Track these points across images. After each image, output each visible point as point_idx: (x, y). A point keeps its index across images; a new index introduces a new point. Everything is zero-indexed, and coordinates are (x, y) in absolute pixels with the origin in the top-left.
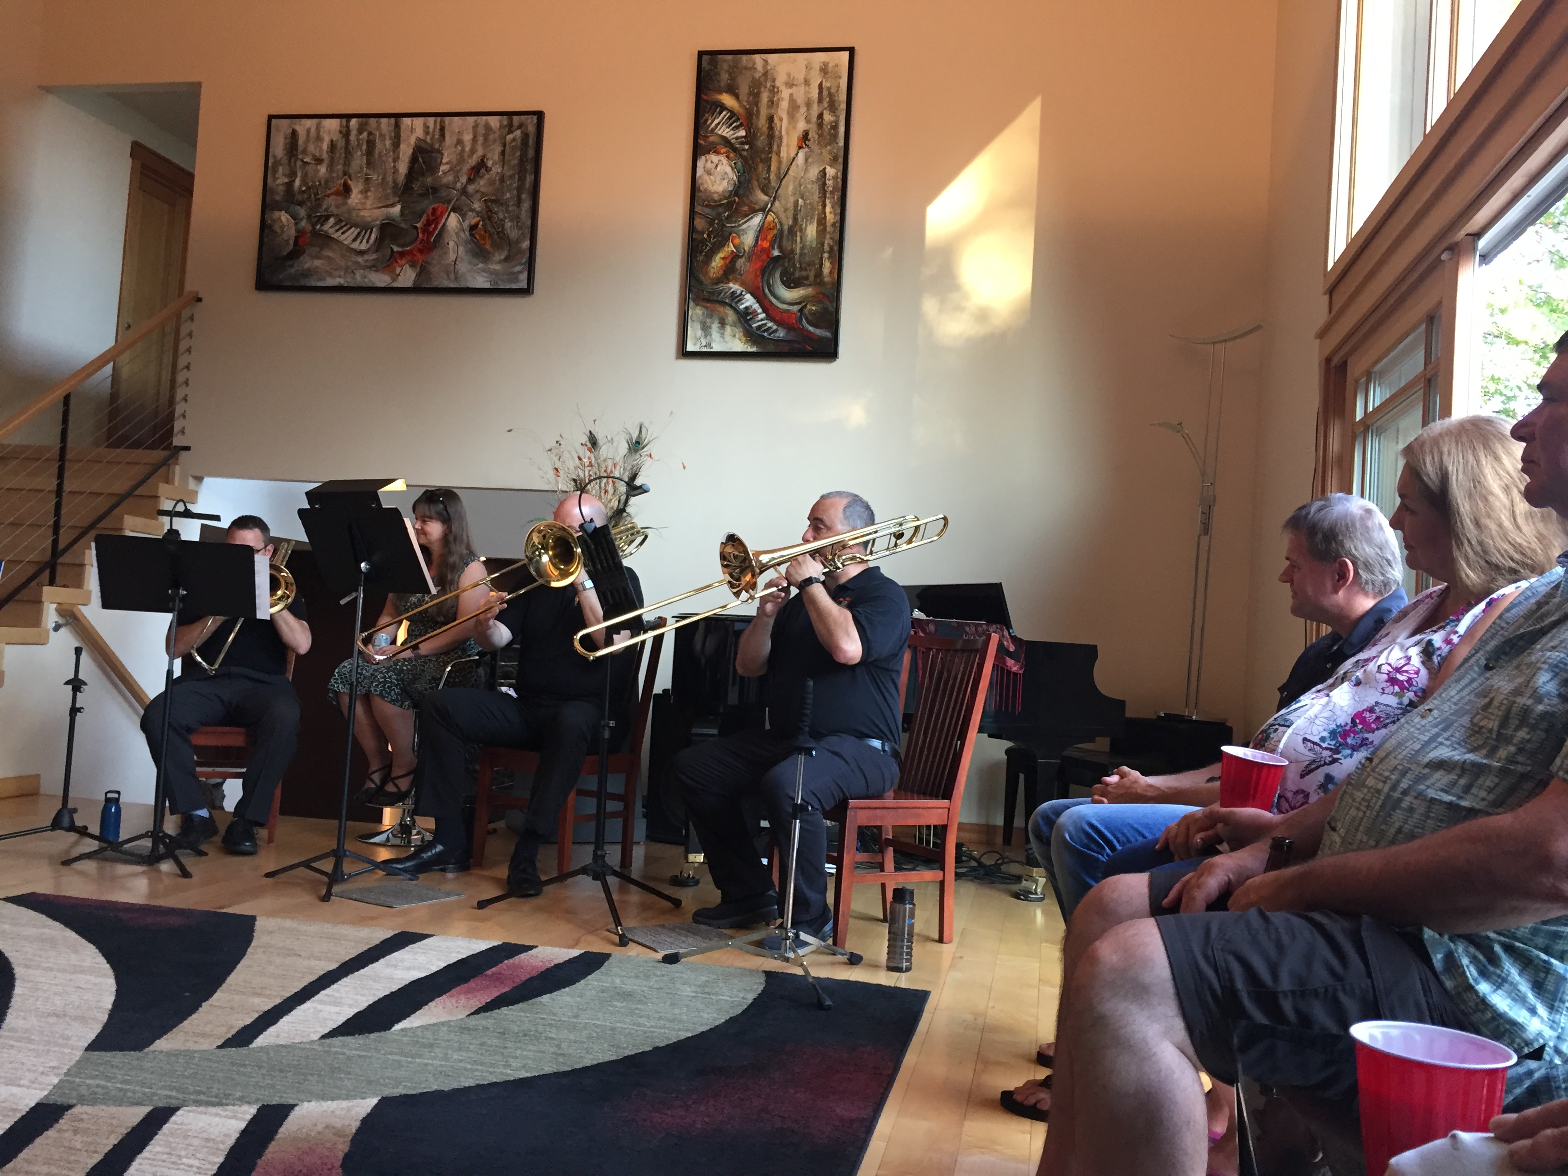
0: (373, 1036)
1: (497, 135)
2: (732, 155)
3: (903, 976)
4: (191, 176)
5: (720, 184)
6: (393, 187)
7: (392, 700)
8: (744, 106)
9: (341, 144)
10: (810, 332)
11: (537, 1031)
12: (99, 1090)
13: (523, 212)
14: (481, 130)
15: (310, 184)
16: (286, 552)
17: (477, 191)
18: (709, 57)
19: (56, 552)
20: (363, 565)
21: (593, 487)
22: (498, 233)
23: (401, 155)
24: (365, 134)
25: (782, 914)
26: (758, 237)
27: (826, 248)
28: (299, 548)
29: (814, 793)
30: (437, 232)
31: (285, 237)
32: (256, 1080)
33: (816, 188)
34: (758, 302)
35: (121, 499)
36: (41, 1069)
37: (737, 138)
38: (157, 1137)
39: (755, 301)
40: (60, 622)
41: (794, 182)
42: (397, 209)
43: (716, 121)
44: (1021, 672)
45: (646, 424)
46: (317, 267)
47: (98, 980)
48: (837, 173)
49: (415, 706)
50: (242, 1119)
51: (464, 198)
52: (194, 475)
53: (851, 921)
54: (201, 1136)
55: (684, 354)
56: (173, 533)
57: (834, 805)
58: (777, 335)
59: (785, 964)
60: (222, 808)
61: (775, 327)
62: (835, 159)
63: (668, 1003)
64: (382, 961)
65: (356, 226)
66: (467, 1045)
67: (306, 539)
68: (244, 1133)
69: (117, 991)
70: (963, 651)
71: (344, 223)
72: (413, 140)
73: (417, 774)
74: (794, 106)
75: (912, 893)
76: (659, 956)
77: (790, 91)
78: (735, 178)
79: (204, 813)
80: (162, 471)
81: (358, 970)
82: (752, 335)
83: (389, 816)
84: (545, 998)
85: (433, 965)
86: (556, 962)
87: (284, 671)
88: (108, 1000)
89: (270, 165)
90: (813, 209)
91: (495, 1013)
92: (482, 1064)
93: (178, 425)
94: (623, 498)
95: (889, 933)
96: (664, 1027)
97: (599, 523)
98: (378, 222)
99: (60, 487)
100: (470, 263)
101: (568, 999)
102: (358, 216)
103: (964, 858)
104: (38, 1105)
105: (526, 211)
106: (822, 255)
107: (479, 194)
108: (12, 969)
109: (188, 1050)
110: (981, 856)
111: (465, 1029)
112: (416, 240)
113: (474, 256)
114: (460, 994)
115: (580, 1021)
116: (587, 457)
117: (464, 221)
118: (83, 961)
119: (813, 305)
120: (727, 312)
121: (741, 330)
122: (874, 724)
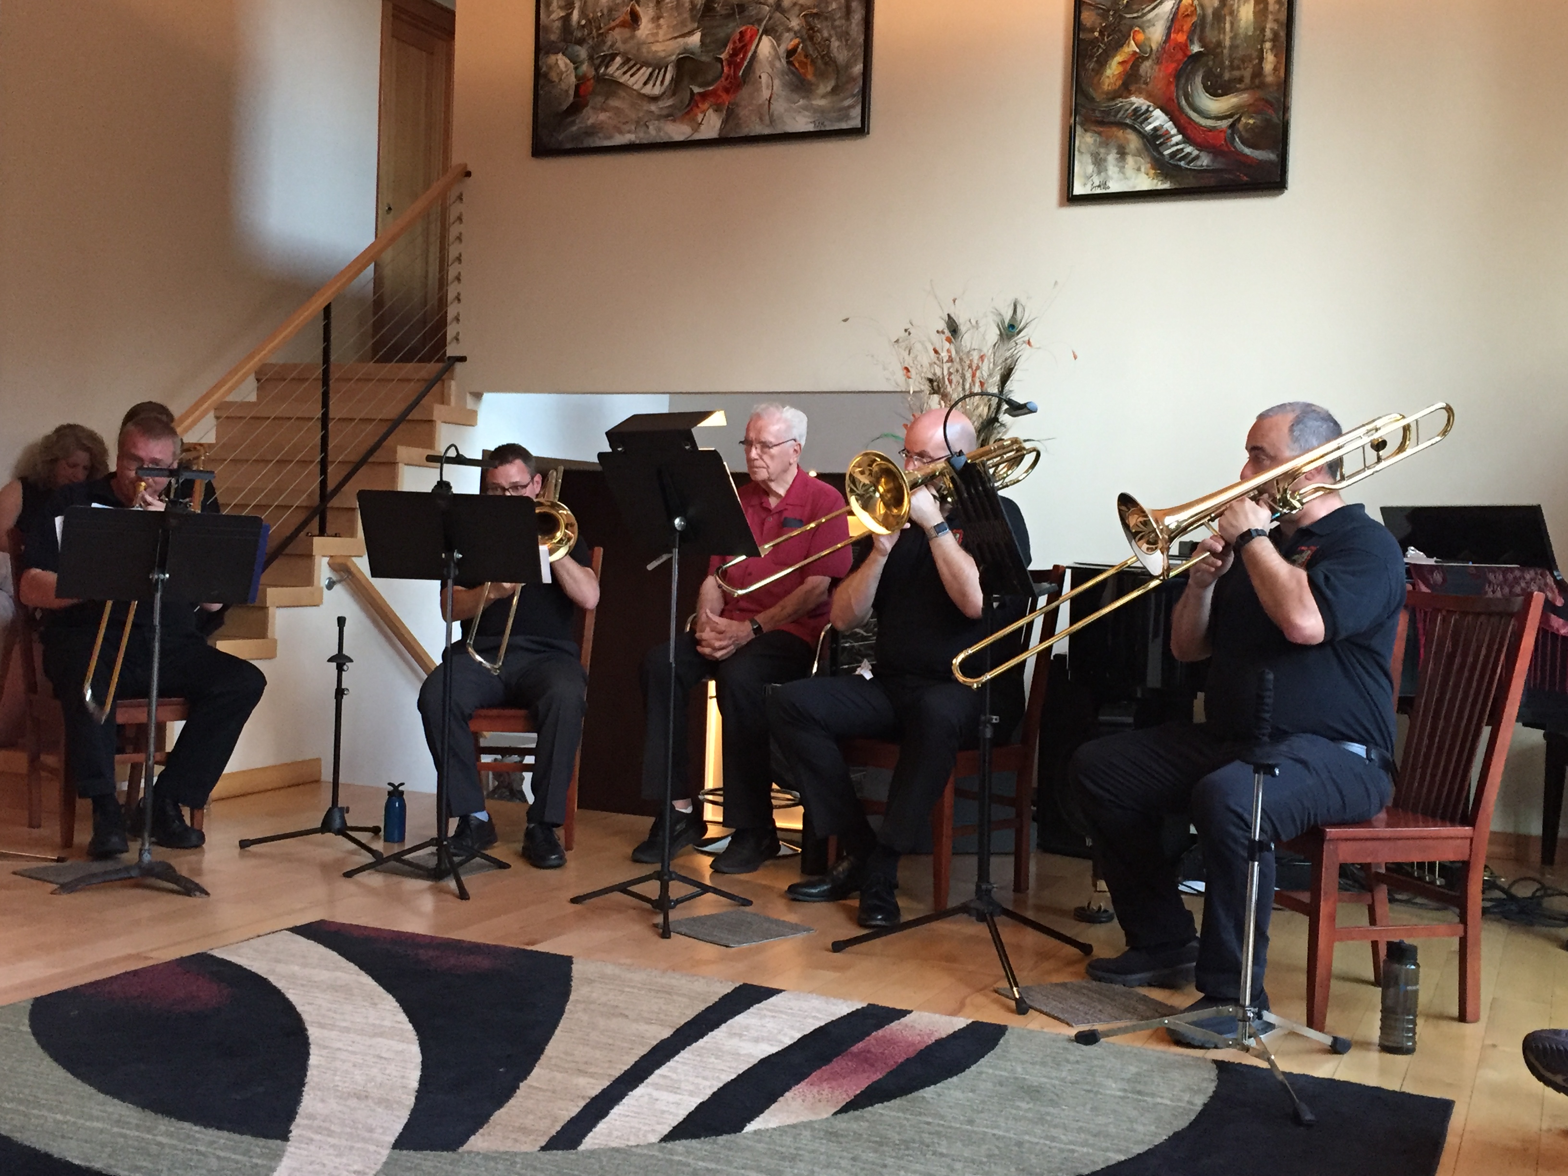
0: (722, 1139)
4: (452, 14)
6: (691, 10)
10: (1245, 155)
11: (922, 1143)
13: (853, 25)
15: (591, 15)
17: (795, 4)
19: (325, 495)
20: (677, 521)
22: (823, 57)
26: (1169, 28)
27: (1268, 34)
30: (745, 64)
31: (563, 86)
34: (1171, 119)
35: (394, 424)
39: (1166, 118)
40: (334, 579)
42: (696, 38)
45: (1023, 300)
46: (602, 122)
47: (401, 1046)
51: (778, 15)
52: (474, 390)
55: (1071, 199)
56: (444, 485)
58: (1199, 163)
59: (1242, 1052)
61: (1196, 153)
63: (1089, 1106)
64: (724, 1027)
65: (646, 64)
66: (837, 1159)
69: (422, 1062)
70: (1488, 616)
71: (632, 62)
75: (1414, 950)
76: (1073, 1032)
80: (436, 388)
81: (696, 1040)
82: (1163, 167)
84: (929, 1092)
85: (785, 1035)
86: (937, 1036)
91: (869, 1112)
93: (451, 332)
94: (994, 405)
95: (1383, 1000)
97: (969, 453)
98: (674, 57)
99: (325, 415)
100: (788, 100)
101: (958, 1094)
102: (648, 52)
105: (857, 25)
106: (1262, 46)
107: (797, 8)
108: (306, 1030)
109: (506, 1153)
110: (1511, 885)
111: (832, 1135)
112: (720, 76)
113: (792, 91)
114: (821, 1080)
115: (976, 1129)
116: (945, 349)
117: (779, 45)
118: (383, 1019)
119: (1251, 117)
120: (1128, 136)
121: (1148, 160)
122: (1357, 720)
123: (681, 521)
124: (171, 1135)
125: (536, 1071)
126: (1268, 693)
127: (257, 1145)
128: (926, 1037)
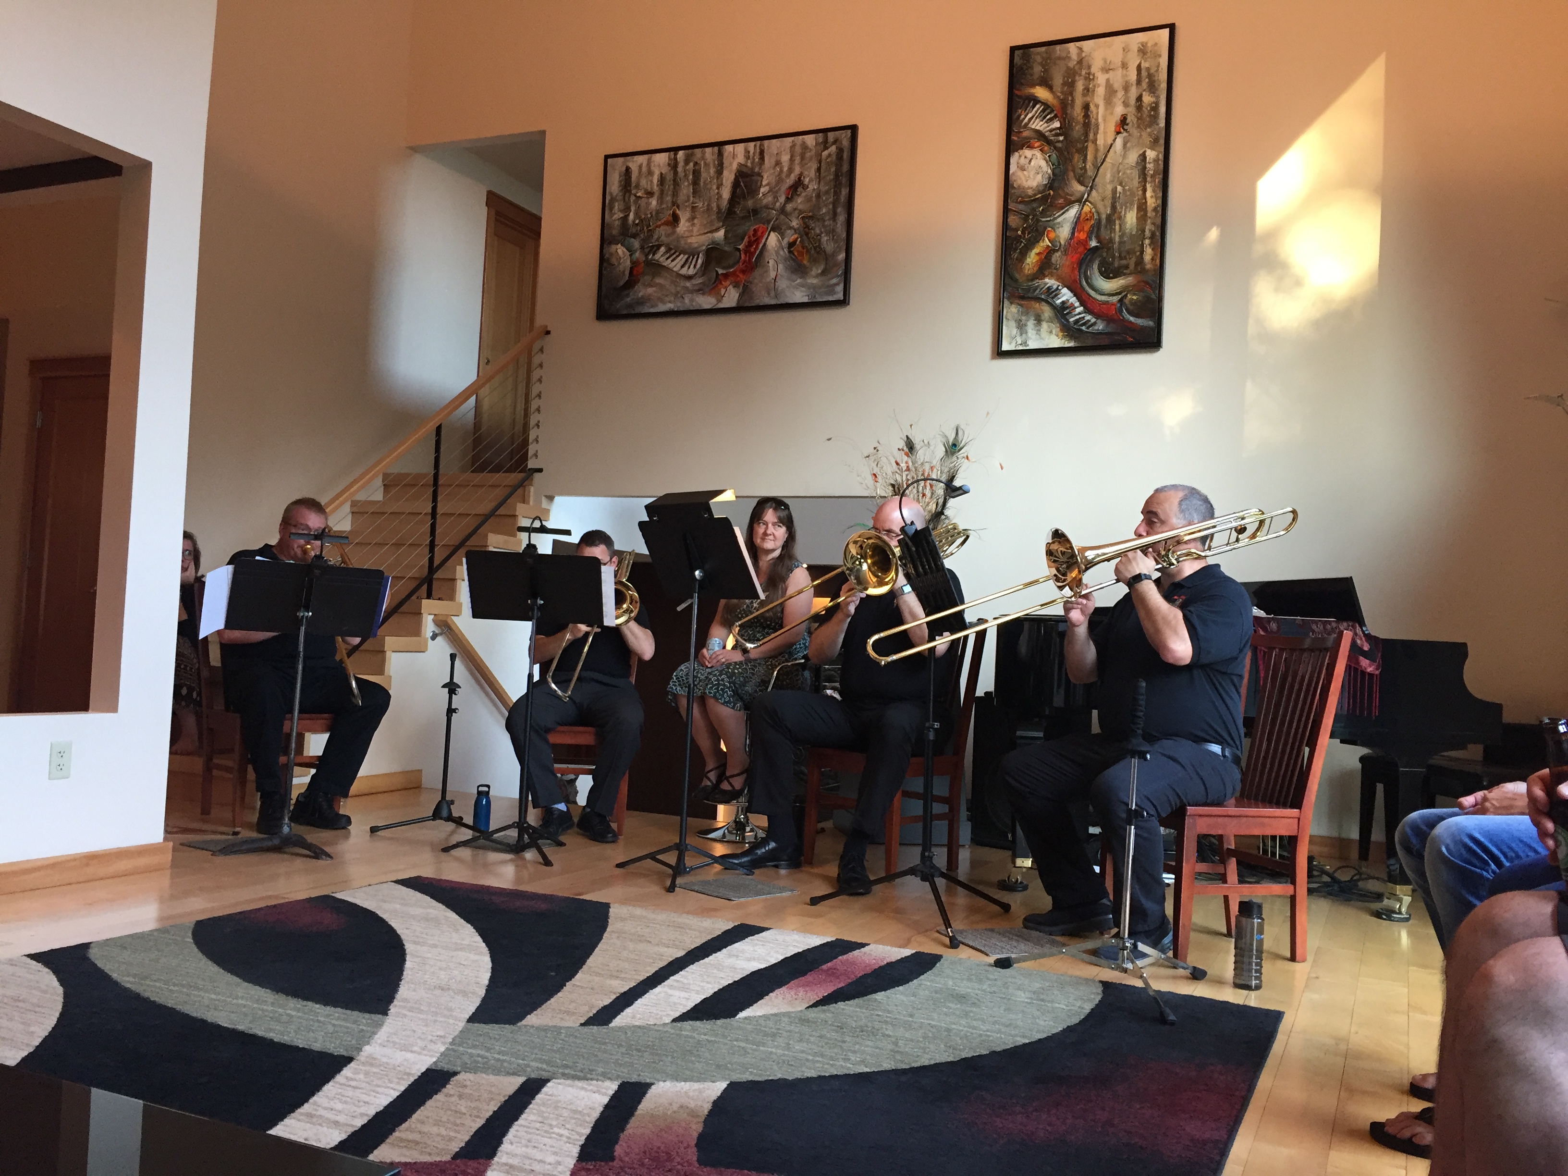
0: (720, 1022)
1: (813, 152)
2: (1046, 148)
3: (1253, 994)
4: (539, 219)
5: (1034, 179)
6: (718, 213)
7: (725, 702)
8: (1058, 97)
9: (670, 176)
10: (1131, 322)
11: (874, 1028)
12: (480, 1059)
13: (839, 225)
14: (798, 149)
15: (643, 217)
16: (629, 562)
17: (795, 209)
18: (1021, 51)
19: (432, 569)
20: (697, 573)
21: (911, 492)
22: (815, 248)
23: (724, 181)
24: (691, 164)
25: (1117, 923)
26: (1074, 229)
27: (1148, 233)
28: (641, 560)
29: (1148, 799)
30: (758, 252)
31: (621, 268)
32: (616, 1057)
33: (1135, 174)
34: (1075, 295)
35: (486, 518)
36: (430, 1038)
37: (1051, 131)
38: (531, 1106)
39: (1072, 295)
40: (437, 632)
41: (1112, 169)
42: (721, 233)
43: (1030, 115)
44: (1377, 672)
45: (963, 426)
46: (650, 295)
47: (477, 957)
48: (1158, 156)
49: (746, 707)
50: (605, 1094)
51: (782, 217)
52: (548, 494)
53: (1193, 935)
54: (569, 1107)
55: (999, 353)
56: (531, 547)
57: (1170, 811)
58: (1096, 328)
59: (1123, 974)
60: (575, 803)
61: (1093, 320)
62: (1156, 141)
63: (1002, 1008)
64: (724, 951)
65: (683, 252)
66: (807, 1037)
67: (646, 552)
68: (607, 1107)
69: (492, 968)
70: (1311, 650)
71: (673, 251)
72: (735, 166)
73: (749, 772)
74: (1111, 91)
75: (1260, 907)
76: (991, 959)
77: (1107, 76)
78: (1049, 171)
79: (562, 807)
80: (520, 491)
82: (1069, 330)
83: (723, 813)
84: (880, 996)
85: (771, 957)
86: (889, 960)
87: (627, 675)
88: (485, 976)
89: (607, 201)
90: (1133, 194)
91: (833, 1007)
92: (822, 1056)
93: (532, 449)
94: (941, 501)
95: (1236, 948)
96: (1000, 1031)
97: (919, 526)
98: (704, 248)
99: (434, 508)
100: (789, 279)
101: (902, 997)
102: (686, 244)
103: (1315, 873)
104: (428, 1070)
105: (841, 225)
106: (1142, 242)
107: (797, 212)
108: (404, 945)
109: (555, 1026)
110: (1335, 872)
111: (804, 1021)
112: (738, 262)
113: (792, 272)
114: (798, 986)
115: (915, 1020)
116: (904, 462)
117: (783, 239)
118: (463, 940)
119: (1135, 294)
120: (1043, 308)
121: (1058, 325)
122: (1212, 728)
123: (700, 572)
124: (298, 1010)
125: (579, 976)
126: (1141, 697)
127: (364, 1018)
128: (880, 961)
